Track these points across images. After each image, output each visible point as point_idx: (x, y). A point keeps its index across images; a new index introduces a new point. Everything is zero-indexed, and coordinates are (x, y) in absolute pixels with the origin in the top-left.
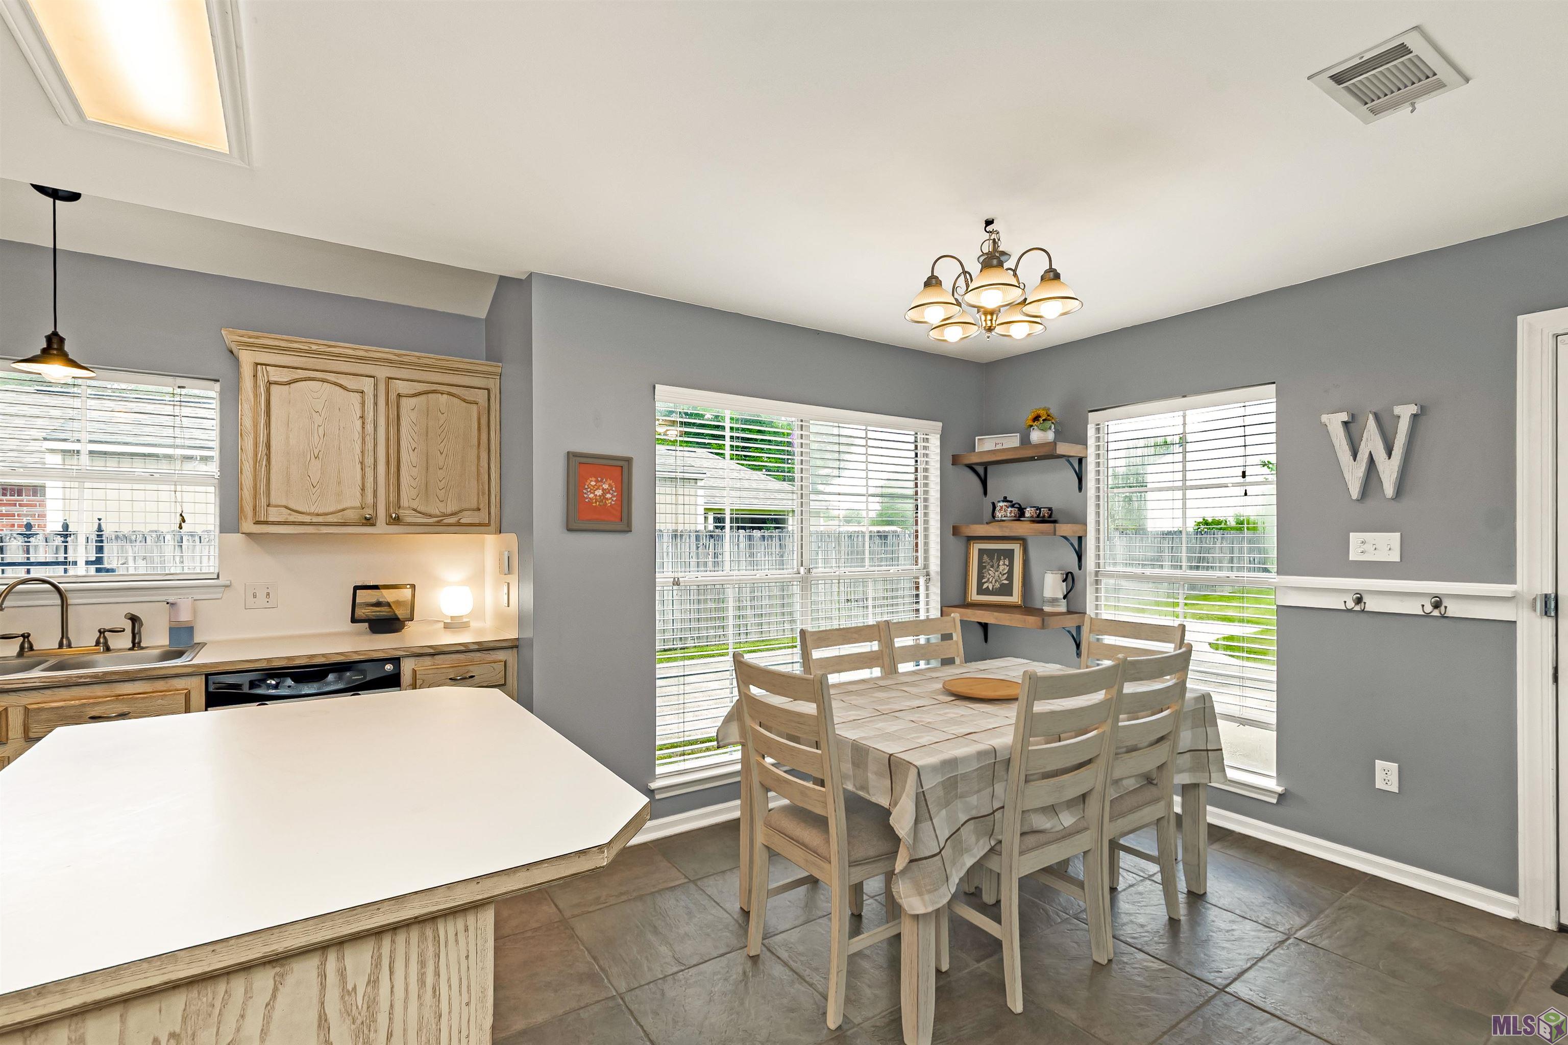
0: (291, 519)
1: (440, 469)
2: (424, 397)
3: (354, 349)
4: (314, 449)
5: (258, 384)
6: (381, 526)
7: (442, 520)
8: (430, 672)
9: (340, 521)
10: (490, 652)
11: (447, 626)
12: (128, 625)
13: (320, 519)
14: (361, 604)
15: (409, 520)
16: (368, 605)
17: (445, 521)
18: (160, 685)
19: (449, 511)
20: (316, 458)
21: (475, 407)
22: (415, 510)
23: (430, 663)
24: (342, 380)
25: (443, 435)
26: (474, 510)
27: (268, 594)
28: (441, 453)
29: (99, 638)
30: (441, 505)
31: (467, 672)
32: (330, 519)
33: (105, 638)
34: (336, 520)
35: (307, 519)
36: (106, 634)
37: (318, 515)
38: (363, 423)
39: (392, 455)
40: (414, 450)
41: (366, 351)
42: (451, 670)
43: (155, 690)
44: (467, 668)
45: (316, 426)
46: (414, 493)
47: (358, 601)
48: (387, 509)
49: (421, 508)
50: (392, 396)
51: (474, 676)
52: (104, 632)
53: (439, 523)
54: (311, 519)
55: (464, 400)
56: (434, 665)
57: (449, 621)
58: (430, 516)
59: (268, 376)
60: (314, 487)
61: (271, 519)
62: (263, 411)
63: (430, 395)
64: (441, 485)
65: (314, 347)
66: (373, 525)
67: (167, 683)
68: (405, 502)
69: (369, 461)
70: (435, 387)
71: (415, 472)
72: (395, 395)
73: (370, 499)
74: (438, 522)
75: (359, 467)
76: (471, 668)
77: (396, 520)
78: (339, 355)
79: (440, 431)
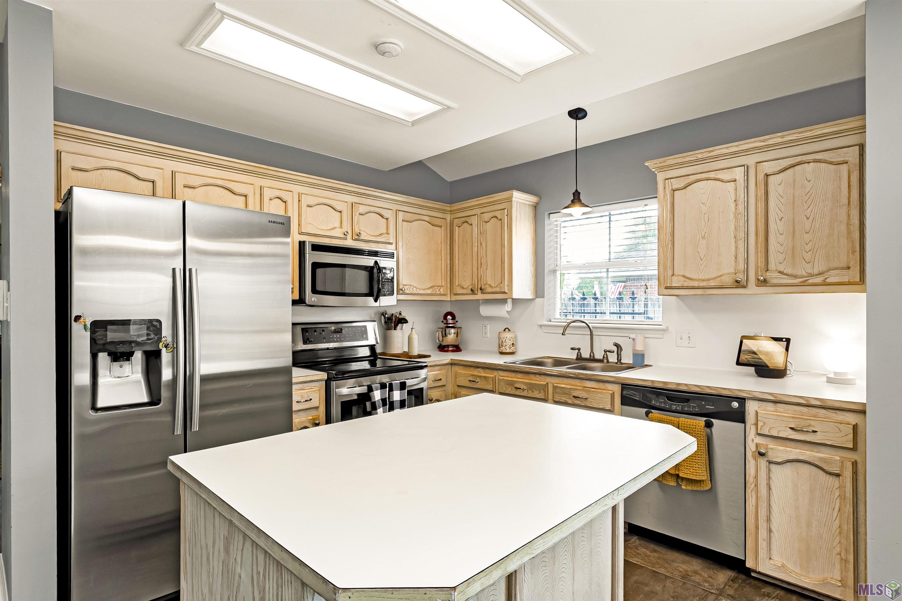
0: (686, 284)
1: (806, 233)
2: (791, 170)
3: (727, 148)
4: (702, 231)
5: (666, 193)
6: (753, 288)
7: (807, 280)
8: (771, 417)
9: (719, 284)
10: (838, 412)
11: (830, 381)
12: (615, 349)
13: (704, 284)
14: (745, 351)
15: (775, 281)
16: (749, 352)
17: (810, 281)
18: (601, 385)
19: (816, 271)
20: (703, 238)
21: (845, 167)
22: (780, 272)
23: (772, 409)
24: (720, 175)
25: (809, 202)
26: (842, 269)
27: (689, 337)
28: (808, 218)
29: (604, 355)
30: (809, 266)
31: (809, 426)
32: (712, 283)
33: (607, 355)
34: (715, 284)
35: (696, 284)
36: (607, 353)
37: (703, 280)
38: (736, 205)
39: (760, 227)
40: (781, 220)
41: (737, 146)
42: (791, 420)
43: (599, 388)
44: (808, 421)
45: (703, 214)
46: (781, 257)
47: (743, 348)
48: (756, 274)
49: (789, 271)
50: (761, 177)
51: (816, 432)
52: (606, 351)
53: (804, 284)
54: (699, 284)
55: (831, 163)
56: (776, 412)
57: (832, 376)
58: (795, 277)
59: (672, 186)
60: (702, 260)
61: (674, 285)
62: (669, 210)
63: (796, 167)
64: (808, 248)
65: (700, 156)
66: (744, 287)
67: (604, 385)
68: (772, 266)
69: (742, 235)
70: (799, 159)
71: (782, 238)
72: (763, 175)
73: (741, 266)
74: (804, 282)
75: (733, 240)
76: (812, 423)
77: (763, 283)
78: (717, 157)
79: (806, 198)
